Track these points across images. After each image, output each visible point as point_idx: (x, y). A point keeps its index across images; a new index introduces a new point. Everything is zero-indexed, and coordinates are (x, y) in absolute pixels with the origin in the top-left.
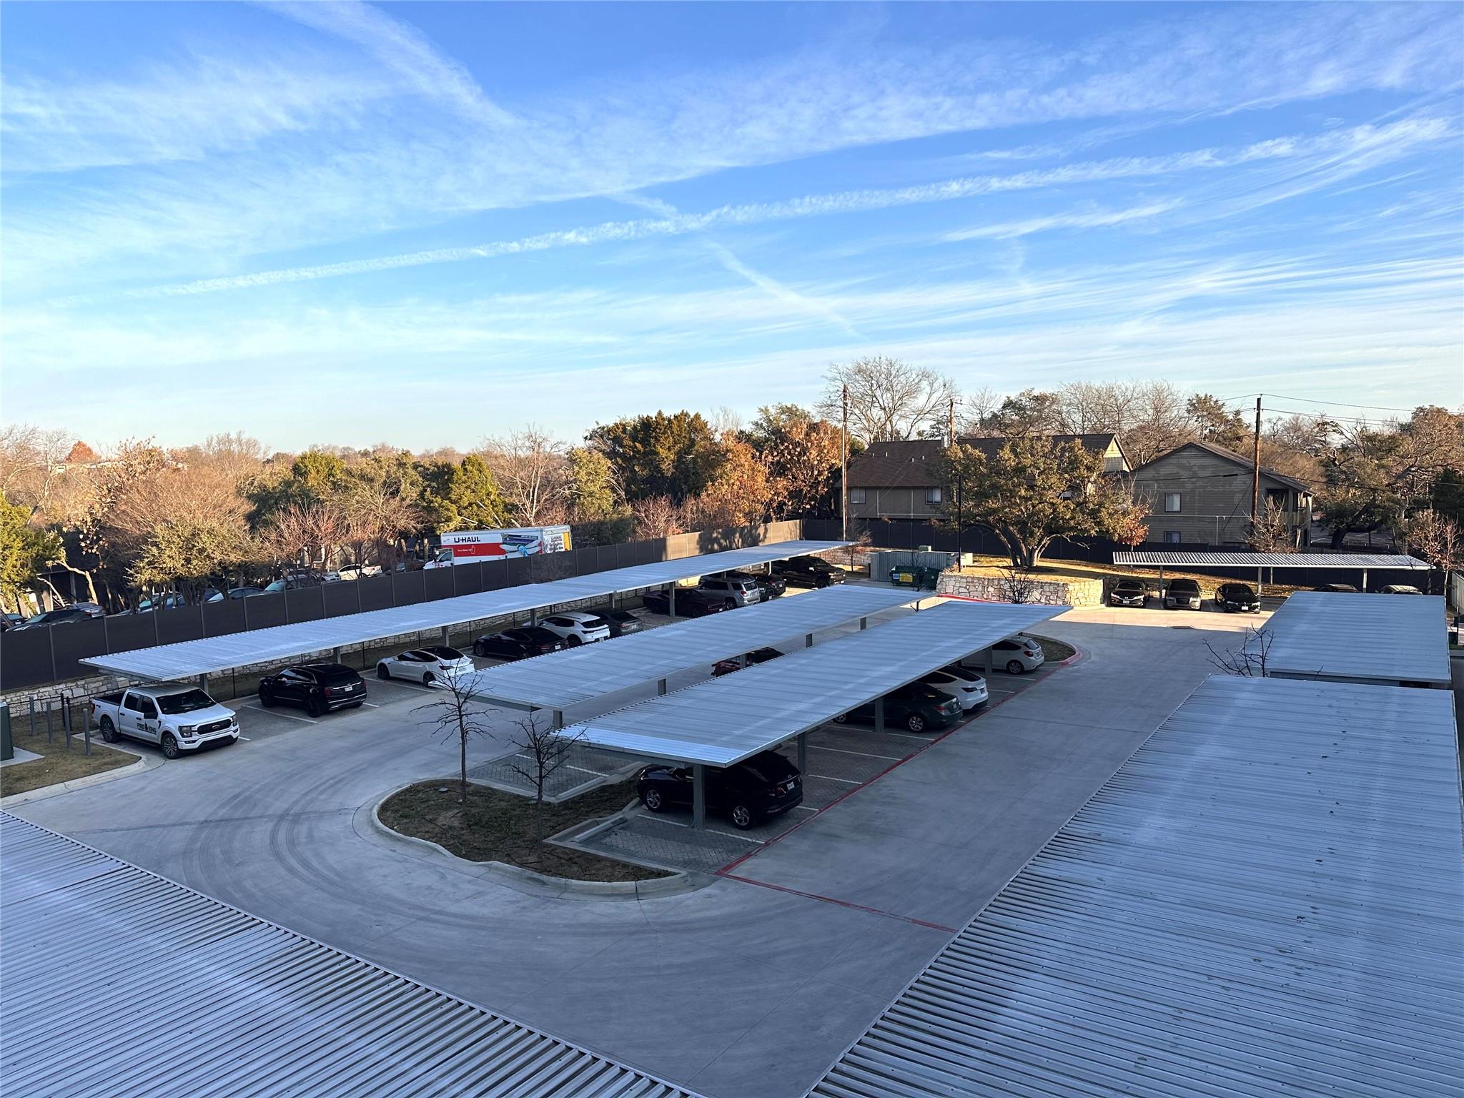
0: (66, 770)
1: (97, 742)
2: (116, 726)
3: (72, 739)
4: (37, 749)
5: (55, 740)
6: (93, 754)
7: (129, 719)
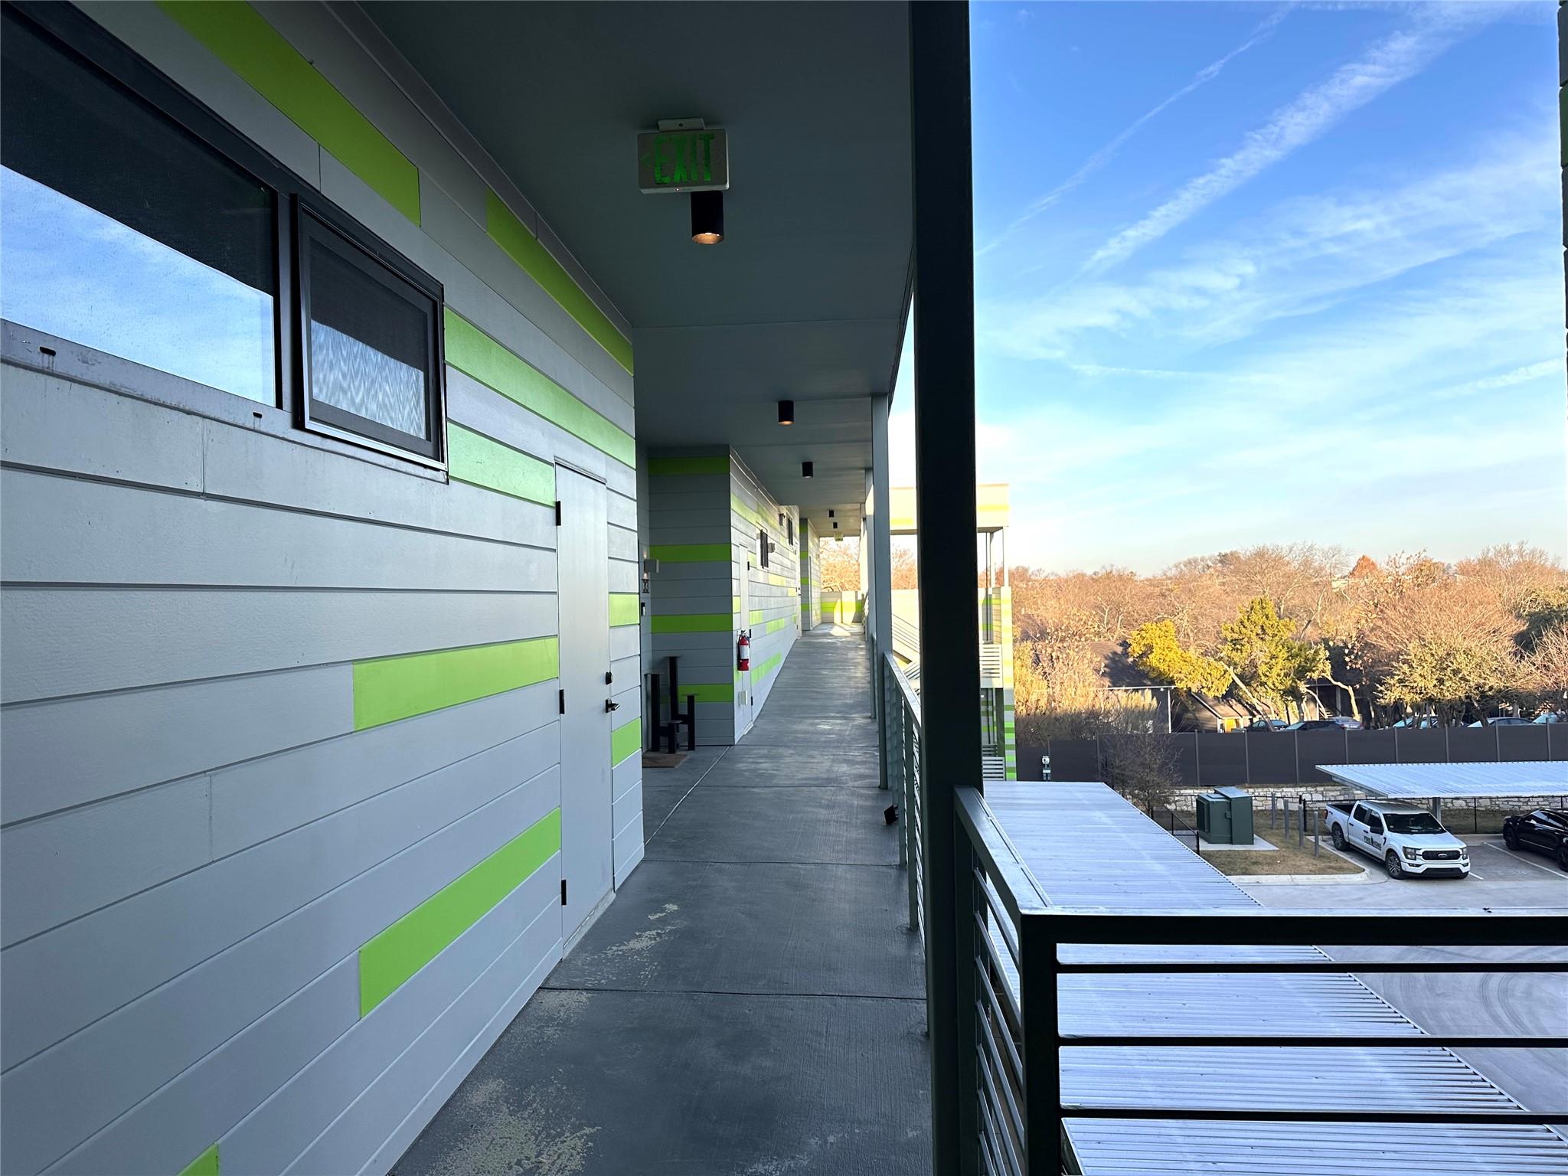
0: (1295, 865)
1: (1327, 846)
2: (1346, 835)
3: (1305, 840)
4: (1274, 841)
5: (1290, 837)
6: (1321, 856)
7: (1357, 831)
